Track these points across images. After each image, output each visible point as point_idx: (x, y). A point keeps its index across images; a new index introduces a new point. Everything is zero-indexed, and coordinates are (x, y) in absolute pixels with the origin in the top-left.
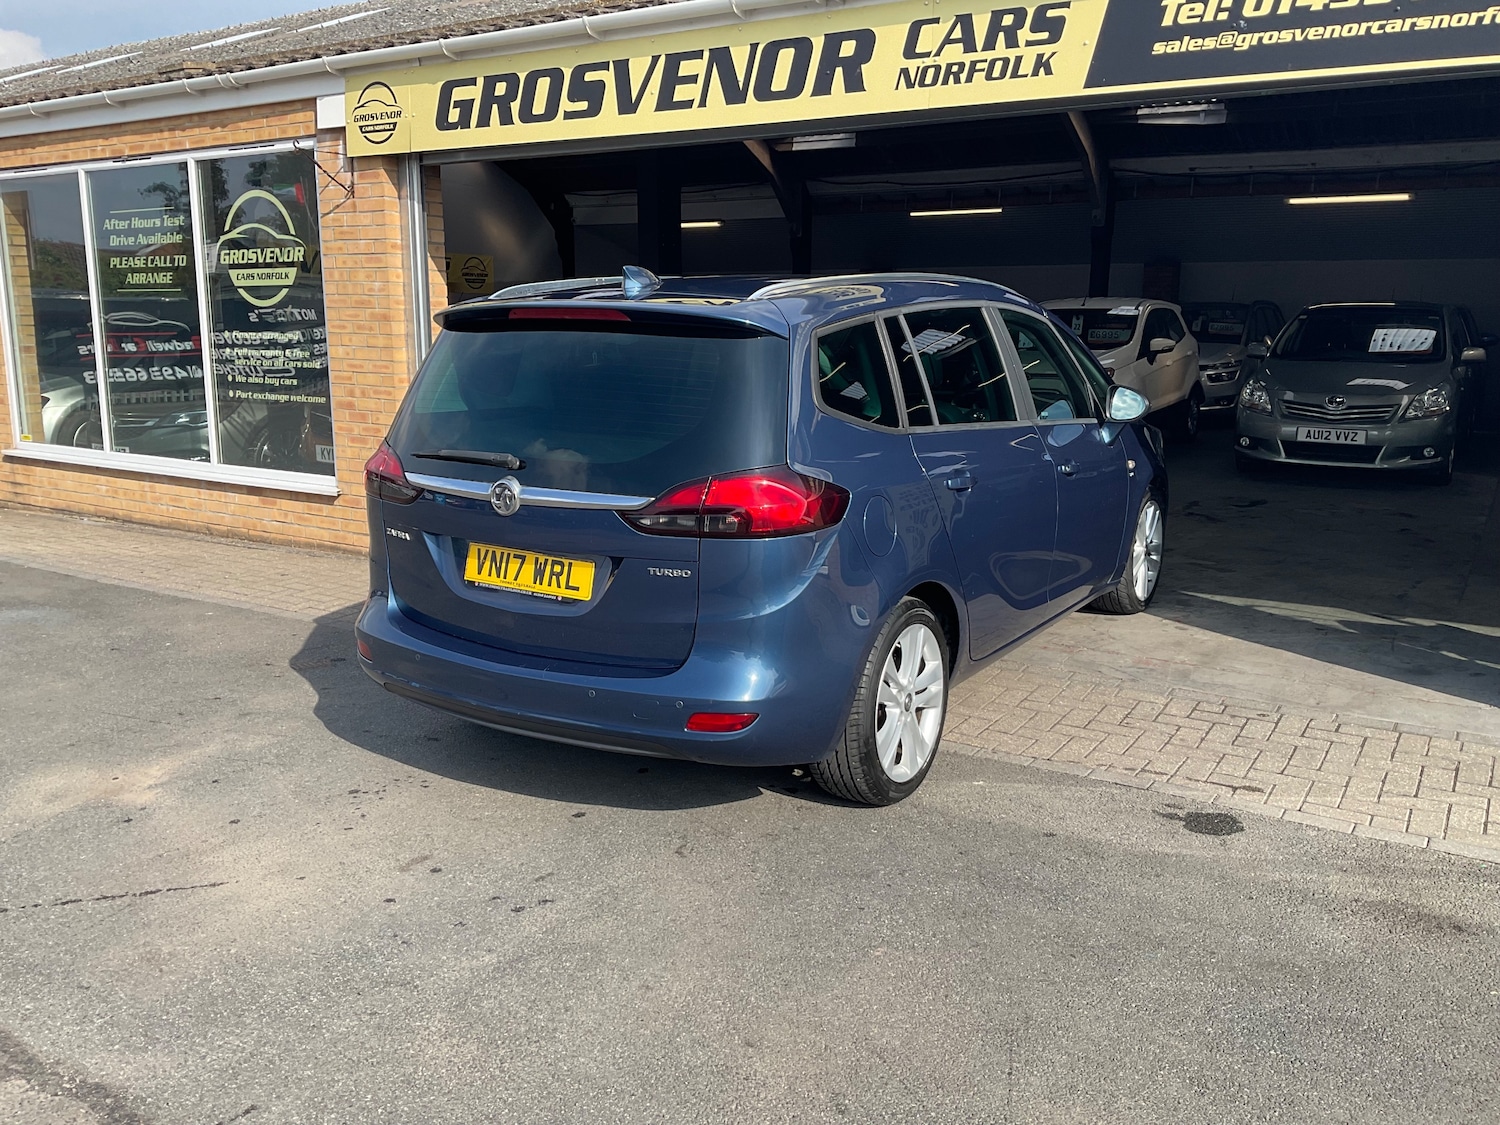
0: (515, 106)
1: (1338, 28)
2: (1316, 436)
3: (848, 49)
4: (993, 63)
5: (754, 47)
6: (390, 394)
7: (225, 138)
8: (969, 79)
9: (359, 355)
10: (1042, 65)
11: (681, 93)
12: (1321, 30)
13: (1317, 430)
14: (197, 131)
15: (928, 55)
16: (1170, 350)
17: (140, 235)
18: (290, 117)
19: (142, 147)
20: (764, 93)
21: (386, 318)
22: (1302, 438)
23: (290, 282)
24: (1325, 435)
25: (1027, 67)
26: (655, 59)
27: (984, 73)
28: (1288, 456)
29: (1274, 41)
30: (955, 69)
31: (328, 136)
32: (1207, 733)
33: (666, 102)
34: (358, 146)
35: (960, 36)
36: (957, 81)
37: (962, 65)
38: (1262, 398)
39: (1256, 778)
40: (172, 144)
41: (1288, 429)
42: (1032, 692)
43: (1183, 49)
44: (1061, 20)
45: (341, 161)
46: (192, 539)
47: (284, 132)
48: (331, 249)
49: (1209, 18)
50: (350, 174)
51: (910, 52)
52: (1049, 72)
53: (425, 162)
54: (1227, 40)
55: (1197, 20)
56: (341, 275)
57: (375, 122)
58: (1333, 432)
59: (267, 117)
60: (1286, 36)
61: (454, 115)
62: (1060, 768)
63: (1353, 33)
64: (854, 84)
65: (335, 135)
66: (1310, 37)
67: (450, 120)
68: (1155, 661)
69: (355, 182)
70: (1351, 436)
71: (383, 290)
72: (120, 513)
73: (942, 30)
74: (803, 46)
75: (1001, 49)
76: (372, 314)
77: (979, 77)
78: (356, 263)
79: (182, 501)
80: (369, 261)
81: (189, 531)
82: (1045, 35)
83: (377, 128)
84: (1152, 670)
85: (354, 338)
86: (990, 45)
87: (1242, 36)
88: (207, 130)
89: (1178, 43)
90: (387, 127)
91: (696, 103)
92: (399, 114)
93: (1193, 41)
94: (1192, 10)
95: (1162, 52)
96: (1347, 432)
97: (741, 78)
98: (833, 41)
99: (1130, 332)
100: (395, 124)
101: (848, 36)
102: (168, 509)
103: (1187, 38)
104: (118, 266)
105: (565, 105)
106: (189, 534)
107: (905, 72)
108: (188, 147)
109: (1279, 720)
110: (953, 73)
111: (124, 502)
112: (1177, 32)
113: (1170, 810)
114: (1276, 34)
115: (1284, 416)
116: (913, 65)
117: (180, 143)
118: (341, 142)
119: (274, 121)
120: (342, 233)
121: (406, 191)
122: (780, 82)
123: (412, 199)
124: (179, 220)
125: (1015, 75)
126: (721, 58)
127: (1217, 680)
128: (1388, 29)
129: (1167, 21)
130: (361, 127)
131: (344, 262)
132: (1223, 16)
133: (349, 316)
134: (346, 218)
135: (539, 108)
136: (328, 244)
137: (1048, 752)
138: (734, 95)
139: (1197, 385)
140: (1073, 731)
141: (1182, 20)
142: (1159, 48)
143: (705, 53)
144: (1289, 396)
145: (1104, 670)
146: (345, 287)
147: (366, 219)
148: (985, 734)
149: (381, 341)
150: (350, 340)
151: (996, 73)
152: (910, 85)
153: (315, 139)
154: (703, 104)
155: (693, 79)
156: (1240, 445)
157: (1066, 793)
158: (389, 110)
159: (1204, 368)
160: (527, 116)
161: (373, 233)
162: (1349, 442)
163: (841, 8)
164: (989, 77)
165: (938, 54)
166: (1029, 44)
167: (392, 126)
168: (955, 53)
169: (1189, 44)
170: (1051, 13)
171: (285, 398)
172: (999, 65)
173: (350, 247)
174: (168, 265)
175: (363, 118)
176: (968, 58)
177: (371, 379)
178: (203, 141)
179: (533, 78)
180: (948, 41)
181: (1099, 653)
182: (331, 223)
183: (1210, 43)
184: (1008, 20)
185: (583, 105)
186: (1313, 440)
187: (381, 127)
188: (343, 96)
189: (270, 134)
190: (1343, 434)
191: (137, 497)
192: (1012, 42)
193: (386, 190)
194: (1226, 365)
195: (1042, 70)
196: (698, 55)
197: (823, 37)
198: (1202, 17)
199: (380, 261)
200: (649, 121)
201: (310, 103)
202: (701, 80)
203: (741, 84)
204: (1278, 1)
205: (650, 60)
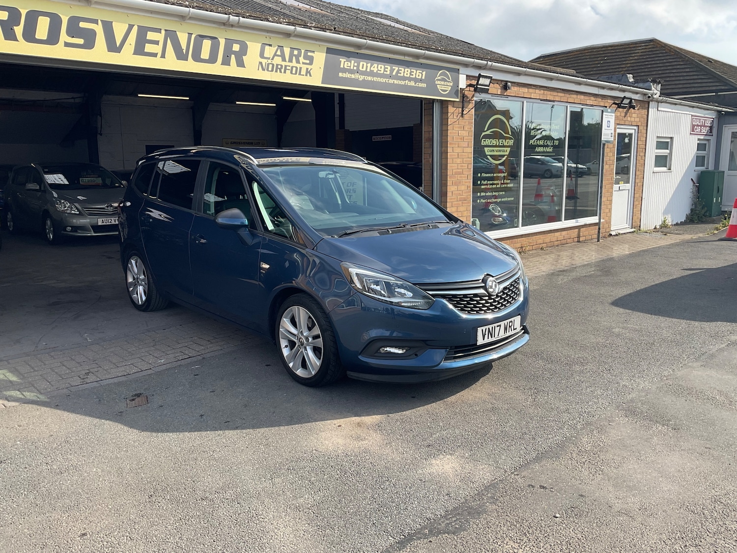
1: (380, 79)
2: (104, 222)
3: (236, 47)
4: (292, 68)
8: (285, 72)
10: (308, 72)
11: (149, 48)
12: (376, 78)
13: (106, 219)
15: (269, 58)
20: (197, 58)
22: (100, 223)
24: (110, 221)
25: (303, 72)
26: (131, 27)
27: (290, 71)
28: (94, 232)
29: (367, 79)
30: (279, 67)
33: (140, 51)
35: (280, 54)
36: (281, 72)
37: (282, 66)
43: (347, 76)
44: (313, 57)
49: (352, 68)
51: (262, 55)
52: (310, 76)
54: (357, 76)
55: (349, 68)
58: (113, 219)
60: (370, 78)
63: (383, 81)
64: (240, 64)
66: (375, 80)
73: (273, 49)
74: (215, 41)
75: (294, 63)
77: (288, 72)
82: (308, 62)
86: (290, 60)
87: (360, 76)
89: (345, 74)
91: (159, 55)
93: (349, 74)
94: (348, 64)
97: (184, 47)
98: (229, 42)
101: (237, 42)
103: (347, 73)
105: (64, 37)
107: (261, 63)
112: (345, 70)
114: (367, 77)
116: (264, 61)
122: (205, 54)
125: (300, 74)
126: (171, 35)
129: (342, 66)
132: (355, 68)
135: (41, 35)
138: (181, 55)
141: (345, 66)
142: (340, 75)
143: (162, 31)
151: (294, 72)
152: (263, 70)
154: (163, 56)
155: (156, 43)
156: (67, 231)
160: (29, 38)
163: (231, 28)
164: (291, 73)
165: (273, 59)
166: (303, 63)
168: (278, 60)
170: (309, 54)
172: (294, 69)
176: (284, 64)
179: (33, 15)
180: (275, 55)
183: (353, 76)
184: (296, 52)
185: (80, 41)
192: (298, 62)
195: (308, 74)
196: (158, 30)
197: (224, 39)
200: (127, 58)
202: (161, 43)
203: (184, 51)
204: (367, 67)
205: (127, 26)
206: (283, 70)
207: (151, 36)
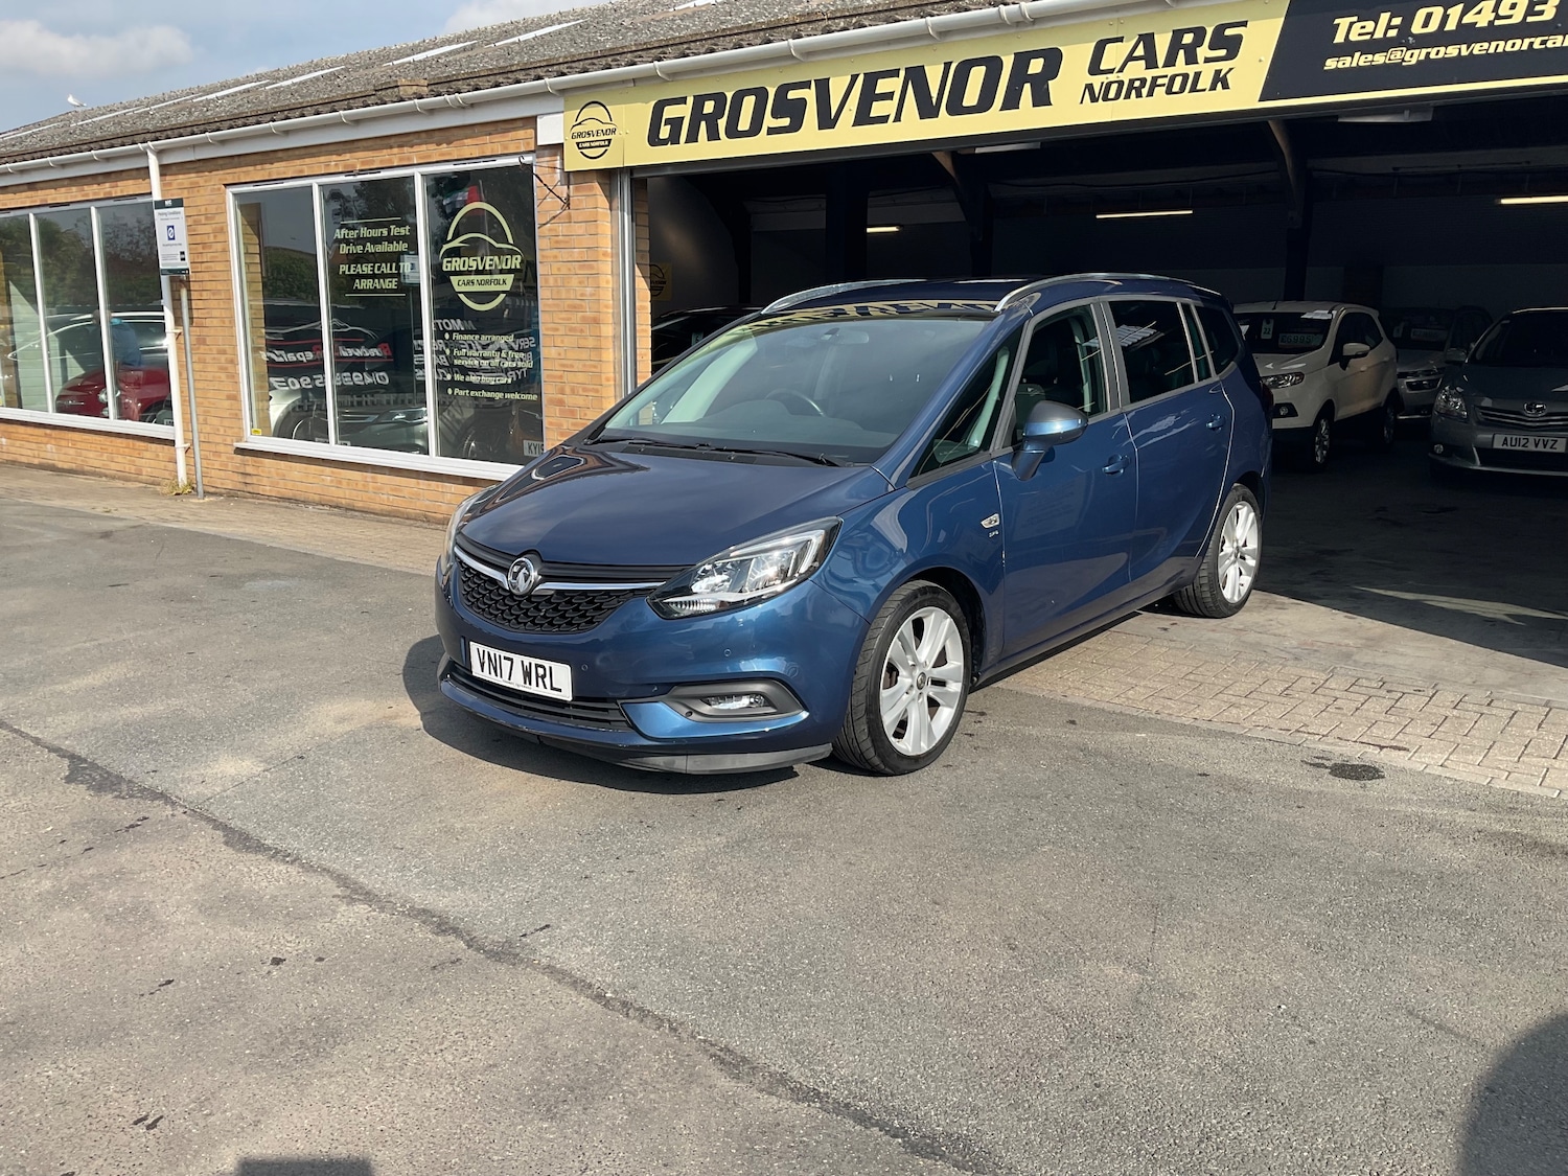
0: (722, 123)
1: (1502, 43)
2: (1513, 444)
3: (1036, 66)
4: (1173, 79)
5: (948, 65)
6: (597, 391)
7: (450, 154)
8: (1150, 94)
9: (571, 355)
10: (1220, 80)
11: (878, 109)
12: (1486, 45)
13: (1514, 437)
14: (424, 147)
15: (1111, 71)
16: (1364, 354)
17: (368, 244)
18: (512, 135)
19: (373, 162)
20: (956, 108)
21: (596, 321)
22: (1498, 445)
23: (507, 288)
24: (1523, 442)
25: (1205, 82)
26: (854, 78)
27: (1164, 88)
28: (1483, 463)
29: (1441, 55)
30: (1137, 84)
31: (546, 152)
32: (1362, 704)
33: (863, 118)
34: (575, 161)
35: (1142, 54)
36: (1139, 95)
37: (1143, 81)
38: (1457, 404)
39: (1402, 741)
40: (401, 159)
41: (1484, 437)
42: (1198, 667)
43: (1354, 65)
44: (1239, 38)
45: (558, 175)
46: (411, 525)
47: (506, 148)
48: (547, 257)
49: (1379, 35)
50: (566, 187)
51: (1095, 69)
52: (1226, 86)
53: (636, 176)
54: (1396, 55)
55: (1368, 37)
56: (556, 281)
57: (591, 139)
58: (1531, 439)
59: (490, 134)
60: (1453, 51)
61: (665, 132)
62: (1221, 727)
63: (1516, 48)
64: (1042, 99)
65: (553, 151)
66: (1476, 52)
67: (661, 137)
68: (1319, 644)
69: (571, 194)
70: (1550, 443)
71: (594, 295)
72: (344, 501)
73: (1126, 47)
74: (993, 65)
75: (1181, 66)
76: (583, 317)
77: (1160, 91)
78: (569, 269)
79: (401, 491)
80: (581, 268)
81: (407, 519)
82: (1223, 52)
83: (592, 144)
84: (1316, 651)
85: (566, 339)
86: (1170, 61)
87: (1410, 52)
88: (433, 146)
89: (1349, 59)
90: (602, 143)
91: (892, 118)
92: (614, 131)
93: (1364, 56)
94: (1363, 27)
95: (1333, 67)
96: (1546, 439)
97: (934, 94)
98: (1022, 60)
99: (1321, 337)
100: (609, 141)
101: (1036, 54)
102: (388, 498)
103: (1357, 54)
104: (347, 273)
105: (769, 121)
106: (408, 522)
107: (1089, 87)
108: (415, 162)
109: (1434, 694)
110: (1135, 88)
111: (347, 492)
112: (1349, 48)
113: (1317, 761)
114: (1442, 49)
115: (1479, 423)
116: (1097, 81)
117: (409, 159)
118: (558, 158)
119: (497, 138)
120: (557, 242)
121: (617, 203)
122: (971, 97)
123: (623, 210)
124: (405, 231)
125: (1194, 89)
126: (916, 76)
127: (1377, 660)
128: (1550, 45)
129: (1339, 38)
130: (578, 144)
131: (559, 269)
132: (1393, 33)
133: (563, 319)
134: (561, 229)
135: (744, 124)
136: (545, 253)
137: (1208, 714)
138: (927, 110)
139: (1394, 393)
140: (1234, 699)
141: (1354, 37)
142: (1331, 64)
143: (901, 71)
144: (1487, 402)
145: (1268, 650)
146: (558, 292)
147: (579, 229)
148: (1150, 700)
149: (591, 343)
150: (562, 342)
151: (1176, 87)
152: (1094, 99)
153: (534, 155)
154: (898, 118)
155: (889, 96)
156: (1434, 453)
157: (1221, 745)
158: (605, 127)
159: (1403, 375)
160: (733, 132)
161: (587, 242)
162: (1548, 449)
163: (1029, 28)
164: (1169, 92)
165: (1121, 70)
166: (1207, 60)
167: (607, 143)
168: (1137, 70)
169: (1360, 60)
170: (1229, 32)
171: (500, 395)
172: (1179, 80)
173: (564, 255)
174: (394, 271)
175: (580, 135)
176: (1149, 74)
177: (581, 377)
178: (430, 156)
179: (739, 97)
180: (1131, 58)
181: (1266, 636)
182: (547, 233)
183: (1379, 59)
184: (1188, 39)
185: (786, 122)
186: (1509, 447)
187: (597, 144)
188: (562, 115)
189: (492, 150)
190: (1541, 442)
191: (360, 487)
192: (1191, 59)
193: (599, 201)
194: (1427, 373)
195: (1219, 85)
196: (894, 73)
197: (1013, 56)
198: (1372, 34)
199: (592, 268)
200: (847, 135)
201: (531, 121)
202: (897, 97)
203: (934, 100)
204: (1445, 18)
205: (849, 77)
206: (1145, 91)
207: (883, 86)
